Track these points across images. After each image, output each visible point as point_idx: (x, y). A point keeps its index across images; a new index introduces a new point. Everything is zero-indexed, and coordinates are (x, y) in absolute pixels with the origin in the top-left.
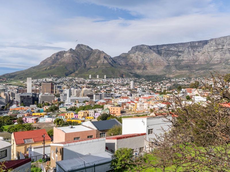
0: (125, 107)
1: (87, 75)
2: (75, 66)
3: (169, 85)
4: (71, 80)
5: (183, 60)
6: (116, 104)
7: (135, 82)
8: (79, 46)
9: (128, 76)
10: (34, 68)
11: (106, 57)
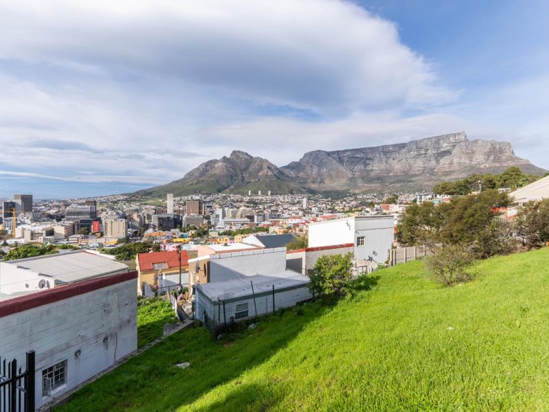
0: (297, 229)
1: (245, 191)
2: (229, 179)
3: (354, 203)
4: (225, 198)
5: (372, 170)
6: (285, 226)
7: (308, 199)
8: (234, 152)
9: (299, 192)
10: (177, 182)
11: (271, 167)
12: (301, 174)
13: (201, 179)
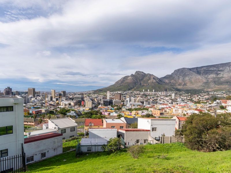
0: (164, 110)
1: (142, 89)
2: (134, 84)
3: (207, 97)
4: (132, 93)
6: (157, 108)
7: (176, 94)
8: (137, 72)
9: (171, 90)
11: (155, 78)
12: (172, 81)
13: (122, 84)
